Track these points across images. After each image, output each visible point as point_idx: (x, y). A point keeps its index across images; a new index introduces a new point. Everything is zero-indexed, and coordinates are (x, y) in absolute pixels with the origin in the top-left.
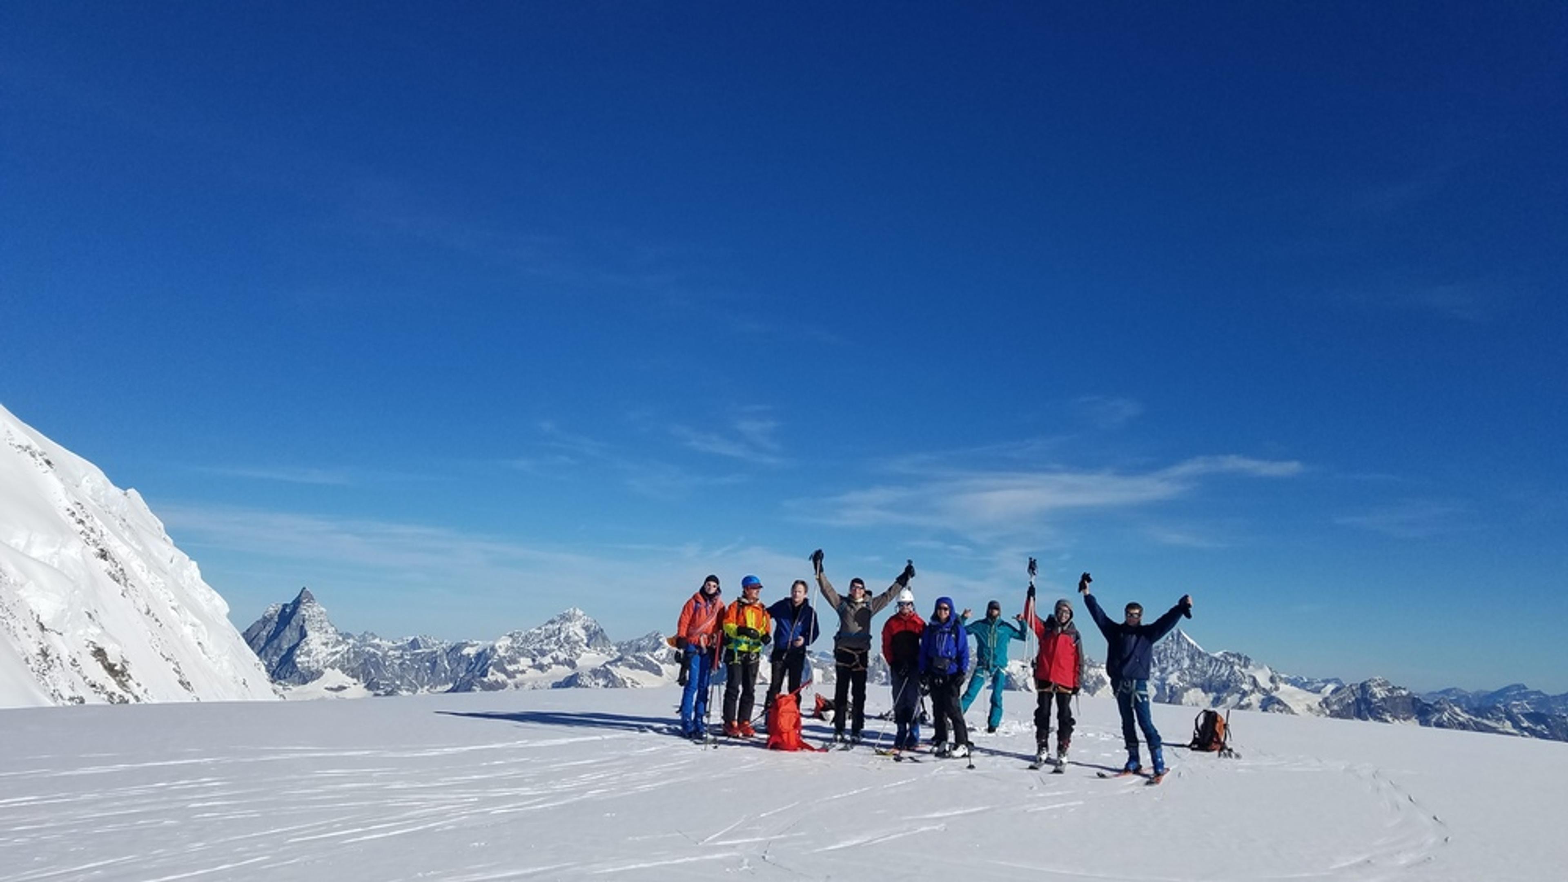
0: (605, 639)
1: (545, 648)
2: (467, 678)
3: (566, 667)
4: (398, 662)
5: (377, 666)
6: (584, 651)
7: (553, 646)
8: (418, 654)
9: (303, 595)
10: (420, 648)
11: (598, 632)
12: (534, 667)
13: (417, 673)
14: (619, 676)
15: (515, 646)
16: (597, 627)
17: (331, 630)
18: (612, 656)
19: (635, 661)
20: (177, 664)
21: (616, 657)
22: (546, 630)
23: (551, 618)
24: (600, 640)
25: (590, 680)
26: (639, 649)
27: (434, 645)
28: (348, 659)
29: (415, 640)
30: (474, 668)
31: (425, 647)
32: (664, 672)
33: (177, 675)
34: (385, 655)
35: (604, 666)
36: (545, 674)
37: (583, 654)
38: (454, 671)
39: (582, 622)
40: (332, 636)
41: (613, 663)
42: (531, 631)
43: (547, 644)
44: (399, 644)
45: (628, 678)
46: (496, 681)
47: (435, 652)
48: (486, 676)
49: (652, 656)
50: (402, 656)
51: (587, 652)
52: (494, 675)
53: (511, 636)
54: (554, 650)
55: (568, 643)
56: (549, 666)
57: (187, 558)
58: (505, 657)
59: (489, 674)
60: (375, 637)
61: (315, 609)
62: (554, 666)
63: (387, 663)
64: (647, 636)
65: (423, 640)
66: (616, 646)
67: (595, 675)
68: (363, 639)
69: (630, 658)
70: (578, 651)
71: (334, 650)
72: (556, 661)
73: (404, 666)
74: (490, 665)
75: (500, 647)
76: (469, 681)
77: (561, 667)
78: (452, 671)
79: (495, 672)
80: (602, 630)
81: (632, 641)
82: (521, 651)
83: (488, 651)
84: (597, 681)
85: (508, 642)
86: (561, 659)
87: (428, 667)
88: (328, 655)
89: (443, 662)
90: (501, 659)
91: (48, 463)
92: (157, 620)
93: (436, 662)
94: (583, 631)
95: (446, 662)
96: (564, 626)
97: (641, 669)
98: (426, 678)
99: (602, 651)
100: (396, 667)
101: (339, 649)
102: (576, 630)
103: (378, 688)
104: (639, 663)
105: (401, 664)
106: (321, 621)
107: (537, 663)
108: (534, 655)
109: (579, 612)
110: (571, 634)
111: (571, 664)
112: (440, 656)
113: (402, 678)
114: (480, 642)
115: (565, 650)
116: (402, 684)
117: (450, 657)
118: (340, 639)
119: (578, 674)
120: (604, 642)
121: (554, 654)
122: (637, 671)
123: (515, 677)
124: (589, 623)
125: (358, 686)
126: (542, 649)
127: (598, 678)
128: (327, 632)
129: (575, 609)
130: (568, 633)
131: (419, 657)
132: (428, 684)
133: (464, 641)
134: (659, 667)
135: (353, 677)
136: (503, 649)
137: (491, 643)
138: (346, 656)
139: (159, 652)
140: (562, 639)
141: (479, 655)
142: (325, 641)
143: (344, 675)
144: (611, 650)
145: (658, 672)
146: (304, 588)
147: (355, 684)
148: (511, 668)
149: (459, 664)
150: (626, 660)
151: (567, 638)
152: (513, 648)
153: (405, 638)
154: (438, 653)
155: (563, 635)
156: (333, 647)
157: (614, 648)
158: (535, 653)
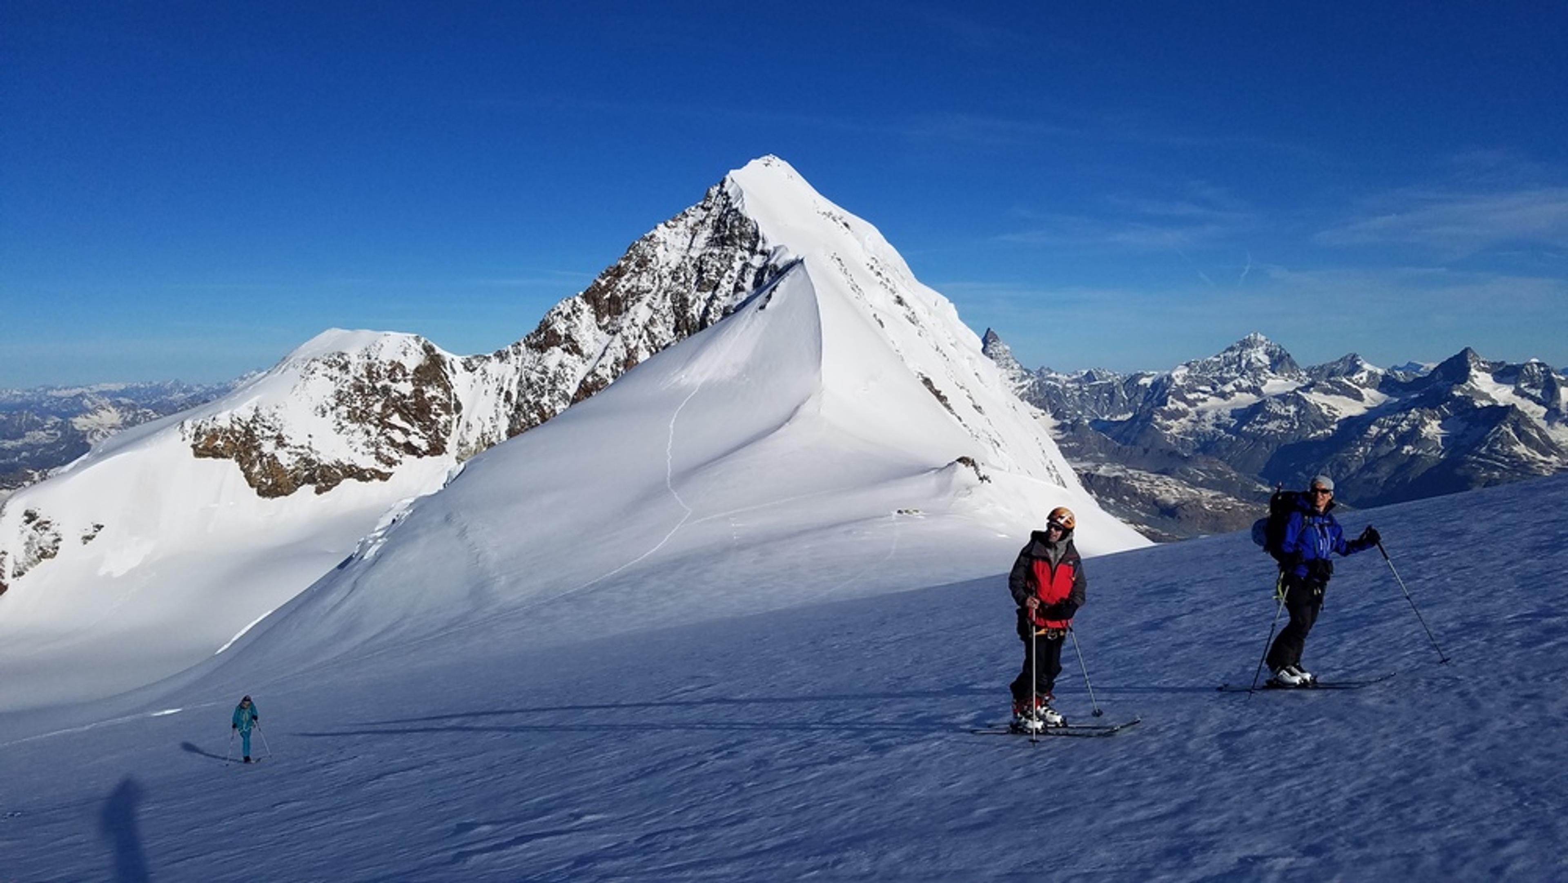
0: (1292, 364)
1: (1225, 375)
2: (1146, 408)
3: (1251, 394)
4: (1077, 393)
5: (1059, 397)
6: (1270, 377)
7: (1233, 374)
8: (1095, 386)
9: (989, 336)
10: (1095, 380)
11: (1284, 358)
12: (1216, 395)
13: (1096, 404)
14: (1313, 403)
15: (1193, 374)
16: (1283, 352)
17: (1016, 366)
18: (1302, 382)
19: (1330, 386)
20: (968, 391)
21: (1306, 382)
22: (1225, 357)
23: (1230, 346)
24: (1287, 365)
25: (1279, 407)
26: (1332, 374)
27: (1109, 377)
28: (1035, 392)
29: (1089, 373)
30: (1151, 398)
31: (1100, 379)
32: (1365, 396)
33: (971, 401)
34: (1064, 387)
35: (1294, 392)
36: (1228, 402)
37: (1269, 381)
38: (1133, 401)
39: (1264, 347)
40: (1019, 372)
41: (1306, 389)
42: (1209, 359)
43: (1228, 372)
44: (1075, 377)
45: (1323, 404)
46: (1177, 410)
47: (1112, 384)
48: (1166, 405)
49: (1349, 380)
50: (1081, 388)
51: (1273, 379)
52: (1173, 404)
53: (1187, 365)
54: (1236, 378)
55: (1252, 370)
56: (1232, 394)
57: (947, 300)
58: (1183, 386)
59: (1169, 403)
60: (1051, 372)
61: (1000, 348)
62: (1237, 394)
63: (1068, 395)
64: (1341, 359)
65: (1098, 373)
66: (1306, 371)
67: (1284, 401)
68: (1040, 373)
69: (1323, 382)
70: (1263, 378)
71: (1021, 384)
72: (1239, 388)
73: (1084, 397)
74: (1169, 394)
75: (1177, 376)
76: (1148, 411)
77: (1245, 394)
78: (1130, 400)
79: (1175, 400)
80: (1288, 355)
81: (1324, 365)
82: (1199, 379)
83: (1165, 380)
84: (1287, 408)
85: (1185, 371)
86: (1244, 386)
87: (1106, 398)
88: (1016, 388)
89: (1120, 392)
90: (1180, 389)
91: (846, 225)
92: (945, 355)
93: (1113, 392)
94: (1267, 357)
95: (1123, 393)
96: (1244, 352)
97: (1338, 394)
98: (1106, 408)
99: (1289, 377)
100: (1076, 398)
101: (1025, 383)
102: (1259, 356)
103: (1065, 418)
104: (1335, 388)
105: (1080, 396)
106: (1007, 358)
107: (1218, 391)
108: (1214, 384)
109: (1261, 338)
110: (1253, 360)
111: (1256, 391)
112: (1117, 387)
113: (1083, 408)
114: (1156, 373)
115: (1249, 378)
116: (1083, 414)
117: (1126, 388)
118: (1025, 374)
119: (1265, 401)
120: (1292, 368)
121: (1236, 382)
122: (1333, 396)
123: (1195, 405)
124: (1273, 349)
125: (1046, 415)
126: (1222, 377)
127: (1289, 405)
128: (1012, 368)
129: (1256, 334)
130: (1250, 360)
131: (1097, 388)
132: (1108, 413)
133: (1139, 372)
134: (1359, 391)
135: (1040, 408)
136: (1181, 378)
137: (1167, 372)
138: (1032, 389)
139: (954, 381)
140: (1243, 366)
141: (1155, 385)
142: (1012, 376)
143: (1033, 407)
144: (1300, 375)
145: (1359, 397)
146: (989, 329)
147: (1043, 414)
148: (1191, 396)
149: (1136, 394)
150: (1319, 385)
151: (1249, 363)
152: (1191, 377)
153: (1079, 371)
154: (1115, 384)
155: (1244, 362)
156: (1020, 381)
157: (1304, 374)
158: (1215, 381)
